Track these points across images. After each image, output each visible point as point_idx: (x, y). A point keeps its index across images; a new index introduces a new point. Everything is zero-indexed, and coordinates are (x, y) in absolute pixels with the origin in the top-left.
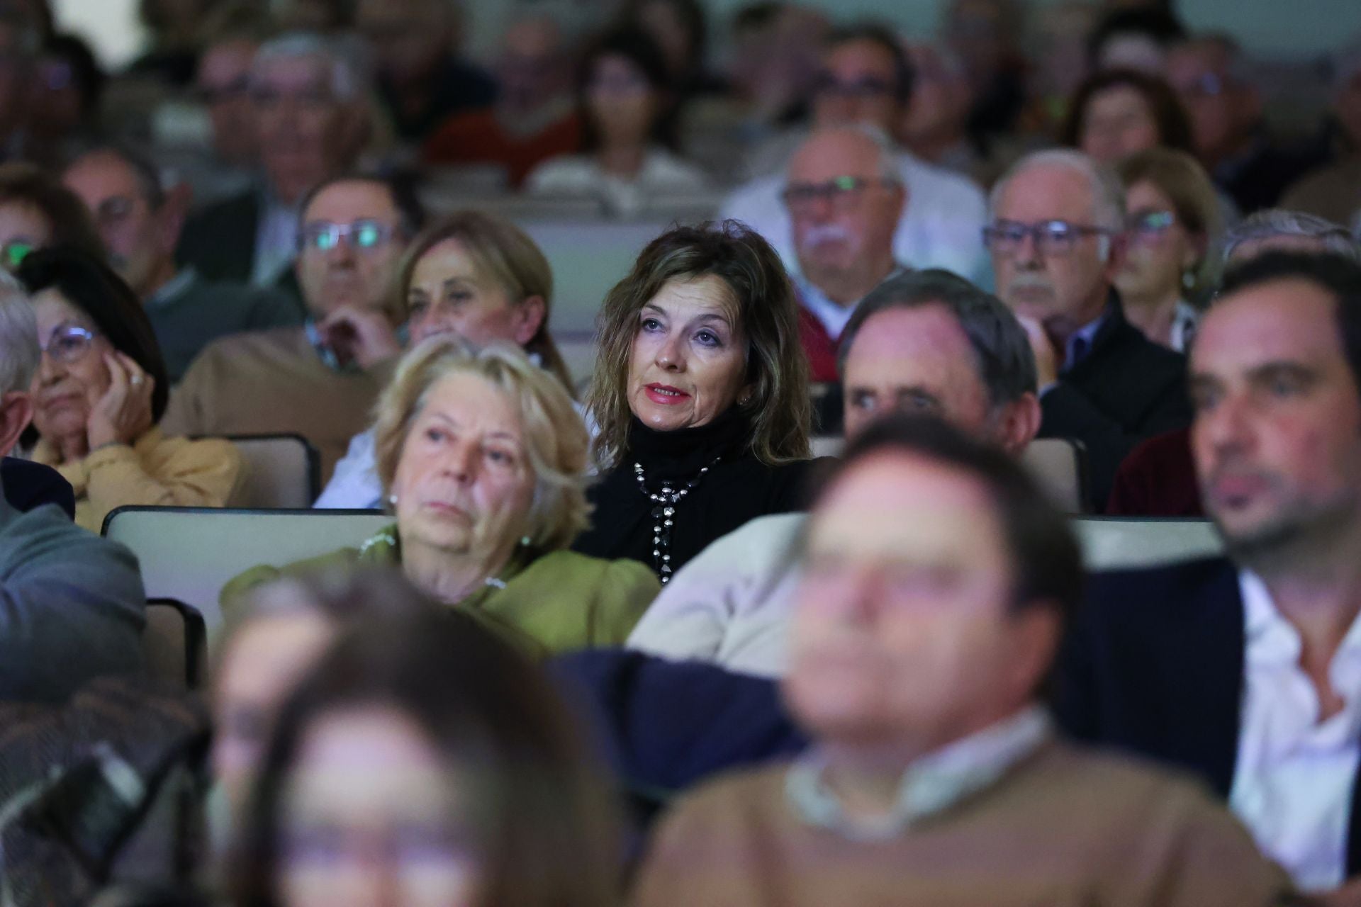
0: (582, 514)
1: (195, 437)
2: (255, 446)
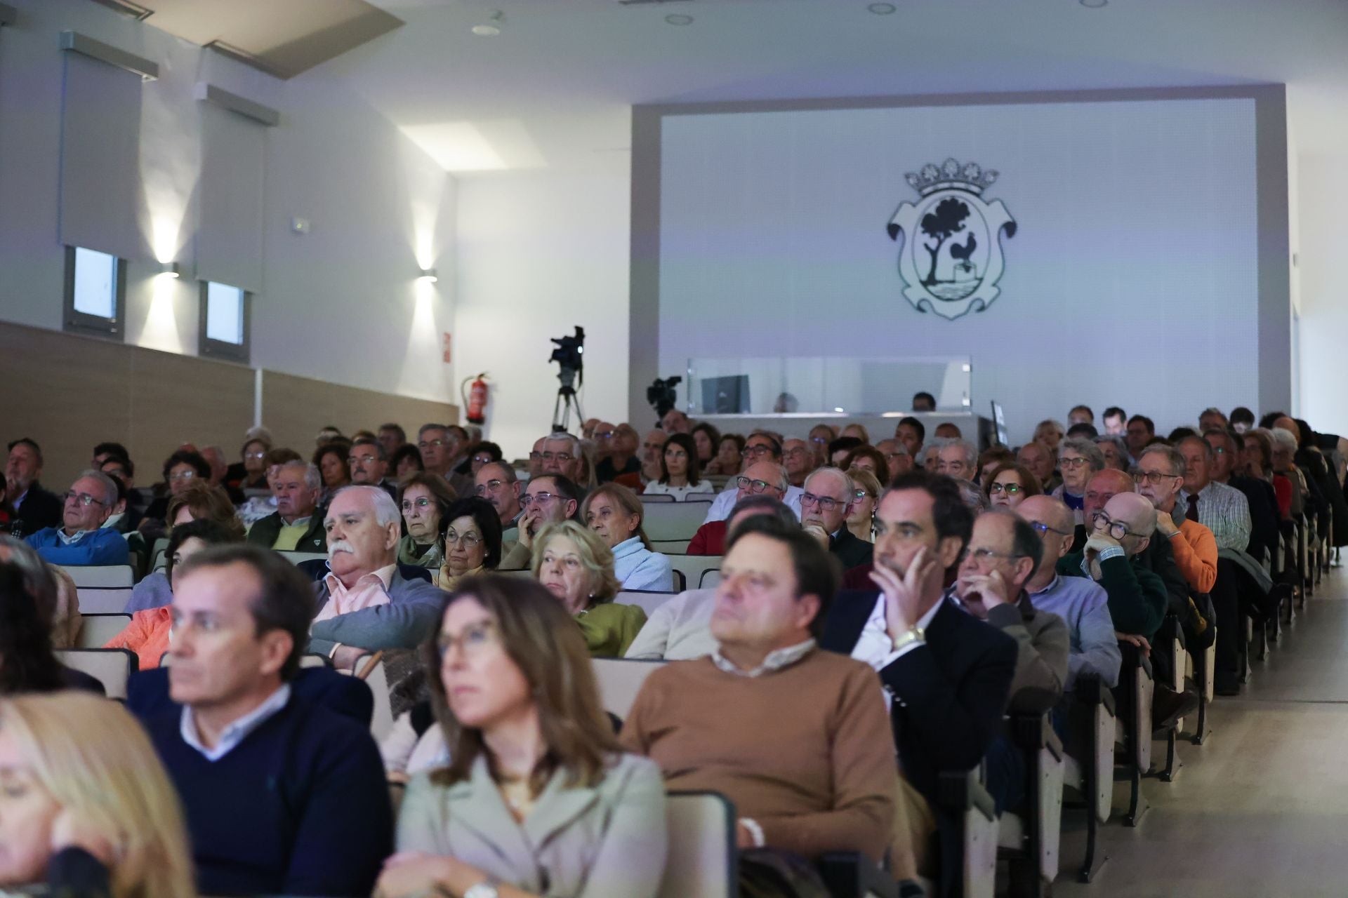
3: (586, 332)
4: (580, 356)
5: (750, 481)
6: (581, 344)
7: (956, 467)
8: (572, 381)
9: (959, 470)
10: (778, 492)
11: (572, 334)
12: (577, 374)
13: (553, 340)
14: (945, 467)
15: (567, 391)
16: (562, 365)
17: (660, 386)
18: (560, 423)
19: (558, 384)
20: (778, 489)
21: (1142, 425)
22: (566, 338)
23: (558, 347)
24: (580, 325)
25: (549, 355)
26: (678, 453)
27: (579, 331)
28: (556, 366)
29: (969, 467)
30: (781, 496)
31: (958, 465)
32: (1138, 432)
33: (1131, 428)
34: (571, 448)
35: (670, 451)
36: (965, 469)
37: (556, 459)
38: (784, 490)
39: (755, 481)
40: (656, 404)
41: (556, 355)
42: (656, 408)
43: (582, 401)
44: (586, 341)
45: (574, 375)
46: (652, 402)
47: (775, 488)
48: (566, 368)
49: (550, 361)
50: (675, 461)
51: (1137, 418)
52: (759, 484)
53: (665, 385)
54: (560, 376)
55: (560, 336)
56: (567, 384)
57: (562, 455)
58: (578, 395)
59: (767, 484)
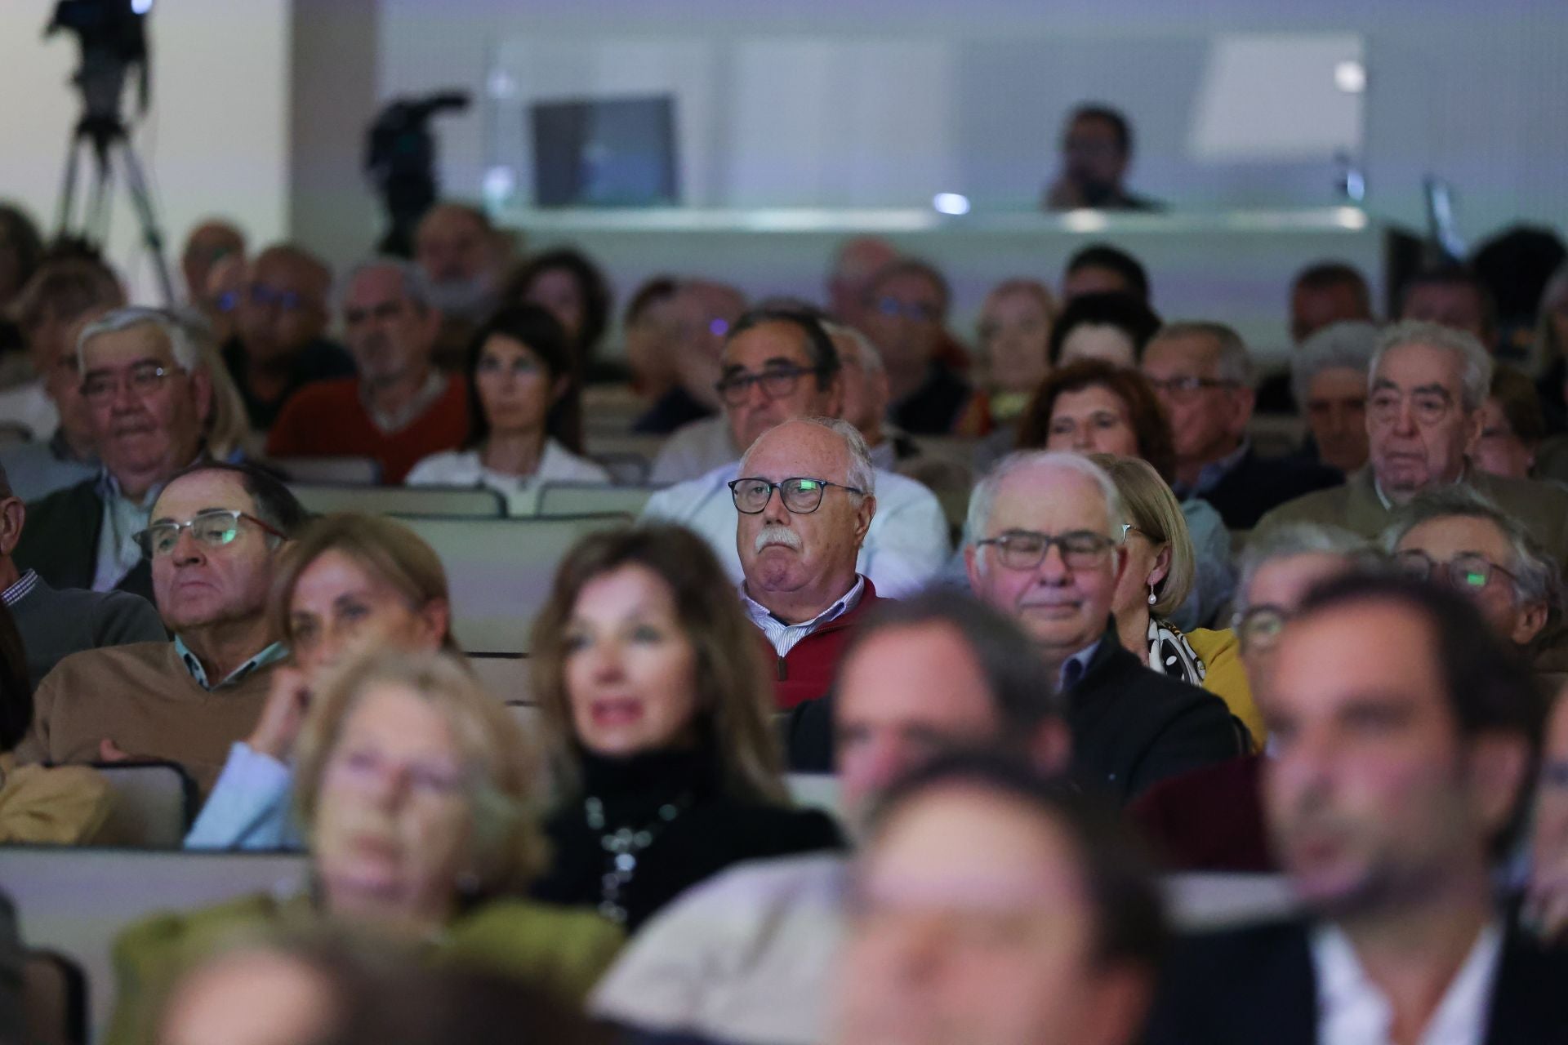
0: (537, 854)
1: (48, 765)
2: (123, 774)
5: (773, 484)
8: (115, 96)
10: (855, 501)
12: (133, 73)
16: (85, 44)
17: (394, 123)
20: (855, 491)
26: (518, 364)
28: (67, 49)
34: (164, 344)
37: (128, 387)
39: (787, 481)
41: (67, 16)
45: (124, 77)
48: (95, 57)
49: (48, 33)
50: (509, 388)
54: (78, 80)
56: (102, 107)
57: (143, 371)
59: (822, 483)
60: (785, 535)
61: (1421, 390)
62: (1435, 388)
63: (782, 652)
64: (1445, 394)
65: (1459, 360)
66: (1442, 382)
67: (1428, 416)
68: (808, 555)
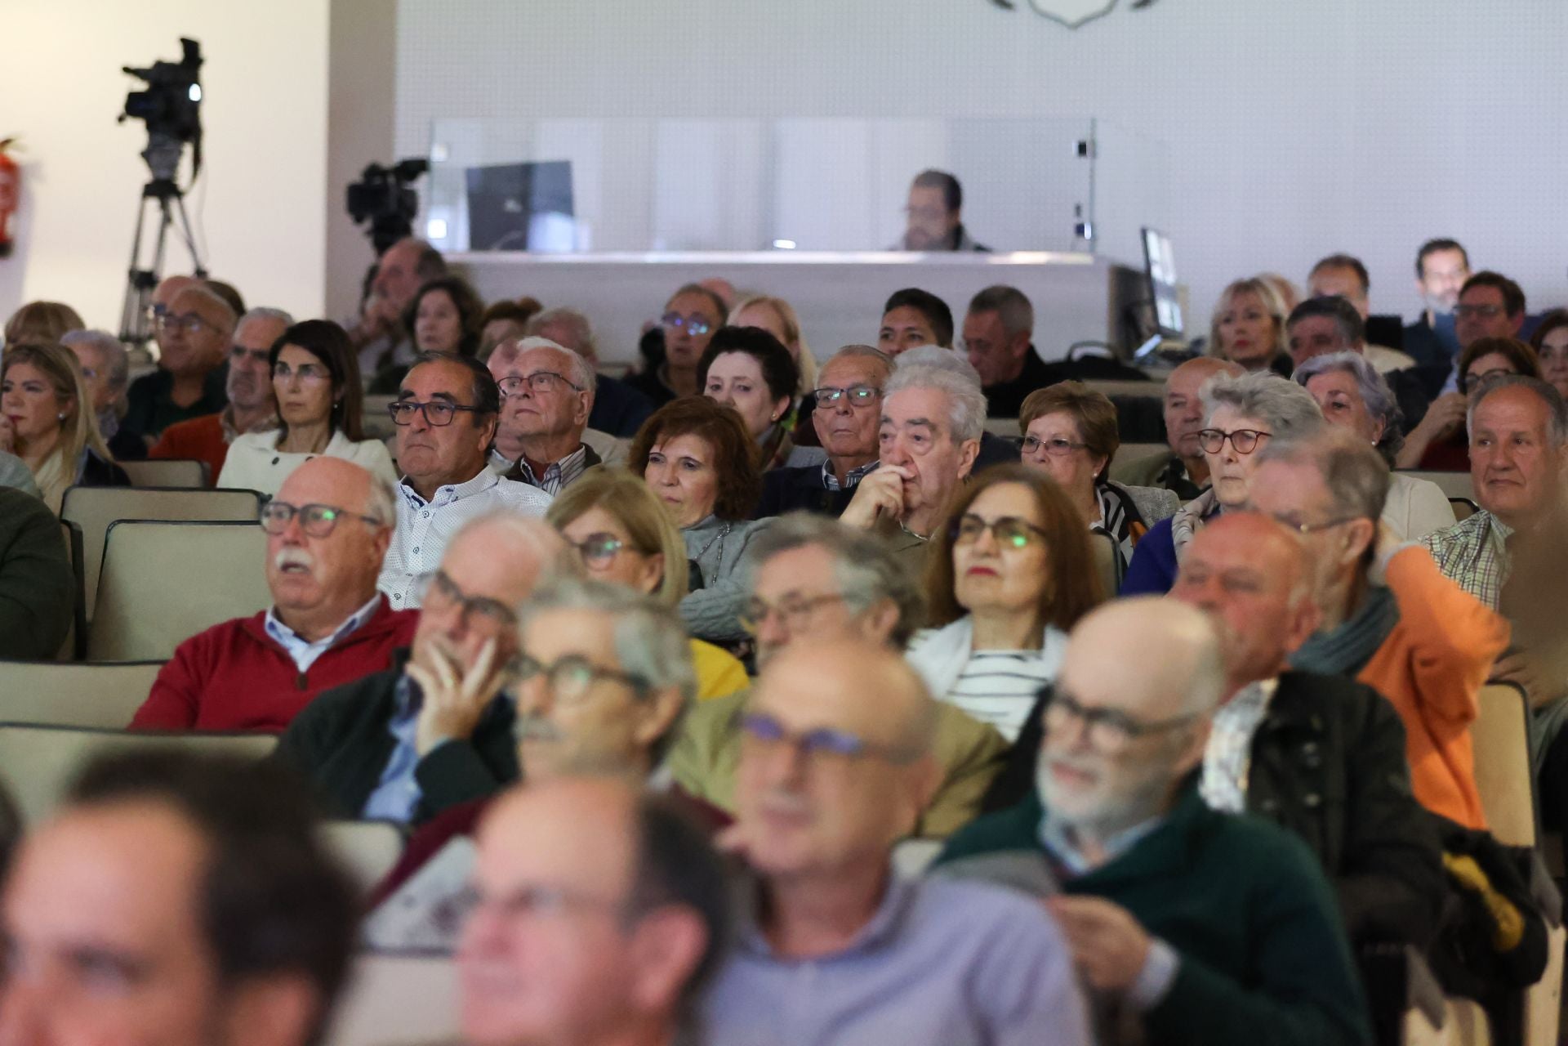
3: (205, 51)
4: (195, 107)
5: (293, 510)
6: (195, 79)
7: (918, 438)
8: (173, 166)
9: (928, 445)
10: (371, 530)
11: (175, 55)
12: (188, 149)
13: (127, 70)
14: (894, 437)
15: (163, 189)
16: (151, 127)
17: (377, 181)
18: (145, 263)
19: (143, 175)
20: (373, 521)
21: (1493, 297)
22: (160, 66)
23: (141, 86)
24: (192, 35)
25: (119, 104)
26: (305, 369)
27: (191, 48)
28: (137, 132)
29: (957, 439)
30: (381, 542)
31: (924, 431)
32: (1483, 311)
33: (1470, 299)
35: (285, 366)
36: (944, 444)
38: (388, 523)
39: (306, 509)
40: (368, 224)
41: (135, 106)
42: (369, 233)
43: (200, 212)
44: (205, 72)
45: (180, 153)
46: (359, 219)
47: (364, 519)
48: (159, 138)
49: (121, 119)
50: (296, 389)
51: (1487, 279)
52: (318, 517)
53: (391, 180)
54: (146, 155)
55: (146, 62)
56: (164, 174)
58: (190, 201)
59: (339, 513)
60: (299, 556)
61: (913, 423)
62: (923, 422)
63: (303, 667)
64: (933, 428)
65: (948, 396)
66: (930, 417)
67: (919, 448)
68: (321, 573)
